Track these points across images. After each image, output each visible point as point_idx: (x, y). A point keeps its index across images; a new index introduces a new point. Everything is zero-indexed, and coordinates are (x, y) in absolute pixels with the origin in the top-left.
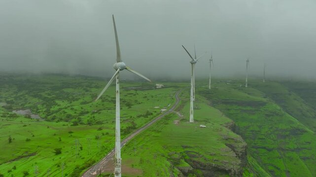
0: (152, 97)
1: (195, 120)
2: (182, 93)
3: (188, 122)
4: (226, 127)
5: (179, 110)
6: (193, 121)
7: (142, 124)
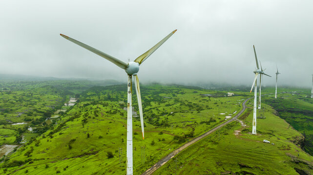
0: (222, 103)
1: (258, 132)
2: (250, 102)
3: (250, 134)
4: (294, 142)
5: (243, 119)
6: (256, 133)
7: (201, 132)
